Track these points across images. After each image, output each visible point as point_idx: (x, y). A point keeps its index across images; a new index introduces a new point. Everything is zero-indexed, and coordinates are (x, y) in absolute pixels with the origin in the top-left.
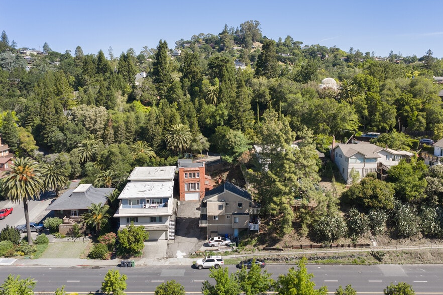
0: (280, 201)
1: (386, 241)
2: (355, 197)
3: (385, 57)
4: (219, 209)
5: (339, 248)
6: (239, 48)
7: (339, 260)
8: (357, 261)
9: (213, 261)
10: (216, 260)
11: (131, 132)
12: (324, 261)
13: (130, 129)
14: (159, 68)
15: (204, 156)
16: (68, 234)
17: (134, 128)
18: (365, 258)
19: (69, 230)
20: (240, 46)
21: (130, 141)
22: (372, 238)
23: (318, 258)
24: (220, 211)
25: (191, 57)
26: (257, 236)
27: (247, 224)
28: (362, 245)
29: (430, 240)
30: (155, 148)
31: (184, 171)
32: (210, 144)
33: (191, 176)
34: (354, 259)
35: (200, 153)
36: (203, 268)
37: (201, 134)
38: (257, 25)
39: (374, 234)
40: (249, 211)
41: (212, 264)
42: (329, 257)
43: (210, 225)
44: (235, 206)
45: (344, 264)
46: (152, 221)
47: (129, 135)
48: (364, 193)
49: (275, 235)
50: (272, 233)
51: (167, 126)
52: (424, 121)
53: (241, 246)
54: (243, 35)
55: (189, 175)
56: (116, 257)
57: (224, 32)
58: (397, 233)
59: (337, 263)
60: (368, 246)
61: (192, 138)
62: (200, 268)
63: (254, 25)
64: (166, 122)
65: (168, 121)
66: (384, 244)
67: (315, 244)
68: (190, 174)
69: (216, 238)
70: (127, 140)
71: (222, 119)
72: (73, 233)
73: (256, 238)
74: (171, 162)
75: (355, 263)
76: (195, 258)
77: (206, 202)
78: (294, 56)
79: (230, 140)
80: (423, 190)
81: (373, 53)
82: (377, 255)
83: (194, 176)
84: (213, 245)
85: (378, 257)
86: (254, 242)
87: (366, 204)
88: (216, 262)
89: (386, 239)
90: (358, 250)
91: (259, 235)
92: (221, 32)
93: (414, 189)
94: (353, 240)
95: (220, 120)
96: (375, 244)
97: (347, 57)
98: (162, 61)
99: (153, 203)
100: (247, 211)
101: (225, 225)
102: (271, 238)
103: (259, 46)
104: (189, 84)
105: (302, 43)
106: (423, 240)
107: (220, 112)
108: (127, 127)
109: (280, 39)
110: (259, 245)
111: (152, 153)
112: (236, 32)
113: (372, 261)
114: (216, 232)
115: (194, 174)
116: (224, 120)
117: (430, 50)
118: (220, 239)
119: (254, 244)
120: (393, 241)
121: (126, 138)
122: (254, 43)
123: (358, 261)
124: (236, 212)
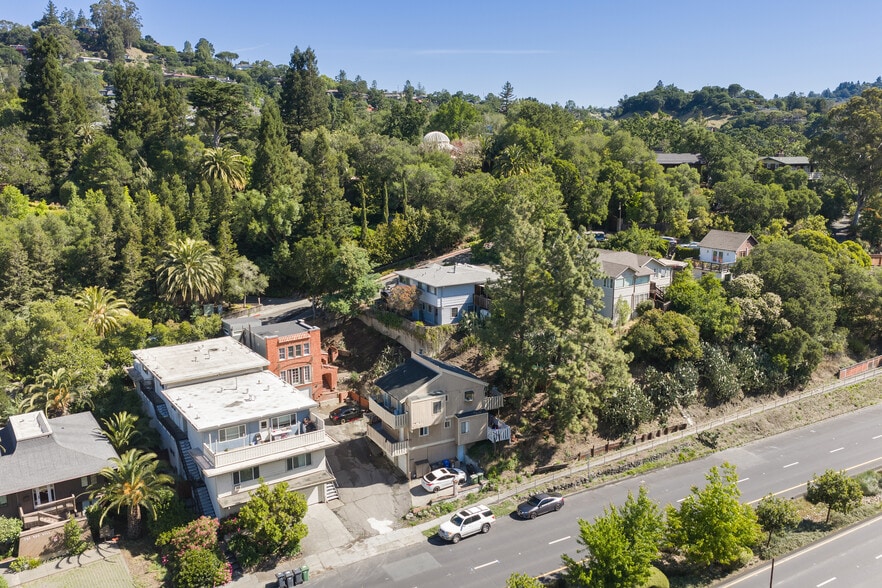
0: (572, 373)
1: (704, 414)
2: (651, 346)
3: (395, 93)
4: (435, 411)
5: (646, 441)
6: (97, 60)
7: (660, 461)
8: (683, 455)
9: (477, 518)
10: (482, 516)
11: (44, 267)
12: (640, 468)
13: (40, 261)
14: (46, 103)
15: (250, 306)
16: (47, 554)
17: (50, 255)
18: (692, 448)
19: (47, 542)
20: (96, 56)
21: (47, 291)
22: (684, 411)
23: (630, 465)
24: (436, 416)
25: (134, 80)
26: (514, 450)
27: (485, 430)
28: (675, 429)
29: (753, 398)
30: (130, 300)
31: (279, 344)
32: (267, 278)
33: (291, 354)
34: (678, 453)
35: (242, 302)
36: (462, 539)
37: (244, 258)
38: (130, 10)
39: (685, 406)
40: (483, 406)
41: (476, 526)
42: (645, 460)
43: (414, 448)
44: (459, 399)
45: (669, 466)
46: (290, 468)
47: (38, 274)
48: (665, 338)
49: (543, 441)
50: (537, 439)
51: (152, 245)
52: (653, 206)
53: (494, 477)
54: (100, 31)
55: (287, 352)
56: (242, 571)
57: (46, 21)
58: (715, 398)
59: (659, 467)
60: (684, 427)
61: (224, 269)
62: (456, 540)
63: (125, 9)
64: (148, 236)
65: (151, 233)
66: (702, 418)
67: (611, 442)
68: (291, 348)
69: (438, 473)
70: (34, 289)
71: (288, 222)
72: (65, 547)
73: (514, 455)
74: (209, 329)
75: (681, 459)
76: (418, 523)
77: (406, 402)
78: (242, 84)
79: (350, 265)
80: (736, 320)
81: (374, 82)
82: (705, 438)
83: (299, 353)
84: (437, 489)
85: (709, 441)
86: (513, 463)
87: (669, 356)
88: (484, 520)
89: (701, 410)
90: (673, 437)
91: (516, 448)
92: (39, 18)
93: (725, 319)
94: (661, 422)
95: (284, 223)
96: (690, 421)
97: (338, 88)
98: (51, 87)
99: (275, 426)
100: (479, 407)
101: (442, 442)
102: (539, 447)
103: (140, 57)
104: (140, 142)
105: (237, 56)
106: (747, 401)
107: (283, 207)
108: (30, 255)
109: (187, 45)
110: (524, 466)
111: (126, 315)
112: (79, 22)
113: (703, 451)
114: (426, 461)
115: (298, 347)
116: (292, 222)
117: (508, 84)
118: (448, 473)
119: (514, 466)
120: (712, 411)
121: (35, 285)
122: (127, 51)
123: (685, 454)
124: (461, 412)
